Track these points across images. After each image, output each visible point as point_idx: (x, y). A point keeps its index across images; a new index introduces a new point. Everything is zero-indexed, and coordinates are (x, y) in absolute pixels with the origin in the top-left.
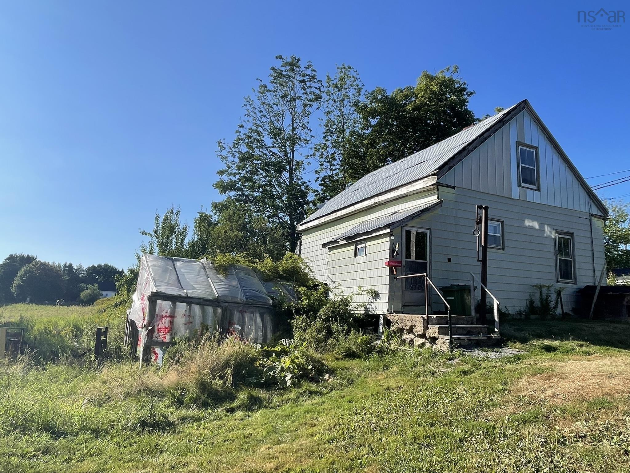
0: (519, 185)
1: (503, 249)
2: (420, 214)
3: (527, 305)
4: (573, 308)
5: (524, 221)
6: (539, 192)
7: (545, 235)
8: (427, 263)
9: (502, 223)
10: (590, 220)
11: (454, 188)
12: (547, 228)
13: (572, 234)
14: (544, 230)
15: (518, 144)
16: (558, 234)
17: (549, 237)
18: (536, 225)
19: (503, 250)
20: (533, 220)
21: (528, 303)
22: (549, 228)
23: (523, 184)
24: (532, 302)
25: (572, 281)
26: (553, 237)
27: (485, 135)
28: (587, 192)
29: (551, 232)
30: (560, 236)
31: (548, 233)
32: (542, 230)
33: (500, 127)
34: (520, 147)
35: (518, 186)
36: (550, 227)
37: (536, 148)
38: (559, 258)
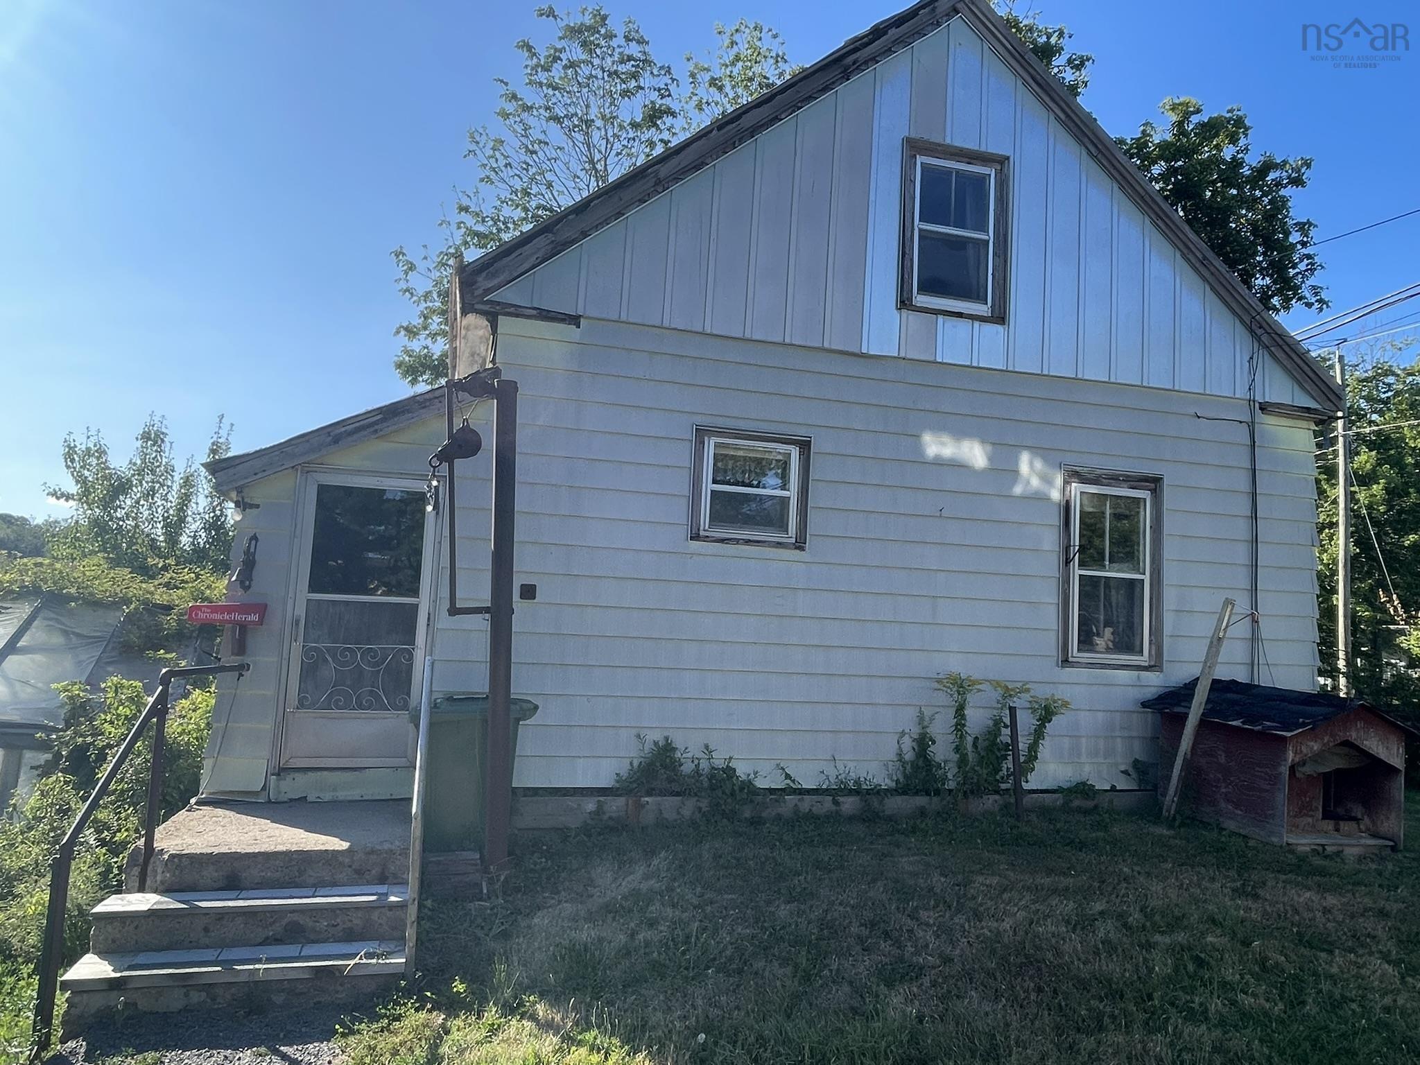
0: (904, 303)
1: (800, 545)
2: (376, 423)
3: (900, 755)
4: (1136, 763)
5: (918, 436)
6: (1000, 328)
7: (1018, 490)
8: (416, 606)
9: (805, 446)
10: (1251, 427)
11: (574, 320)
12: (1026, 464)
13: (1154, 483)
14: (1016, 472)
15: (913, 147)
16: (1084, 480)
17: (1039, 498)
18: (976, 454)
19: (802, 549)
20: (960, 433)
21: (907, 744)
22: (1038, 464)
23: (921, 300)
24: (923, 742)
25: (1144, 660)
26: (1055, 495)
27: (747, 121)
28: (1242, 321)
29: (1048, 481)
30: (1093, 489)
31: (1035, 482)
32: (1003, 470)
33: (825, 89)
34: (919, 159)
35: (897, 309)
36: (1046, 460)
37: (1001, 162)
38: (1078, 572)
